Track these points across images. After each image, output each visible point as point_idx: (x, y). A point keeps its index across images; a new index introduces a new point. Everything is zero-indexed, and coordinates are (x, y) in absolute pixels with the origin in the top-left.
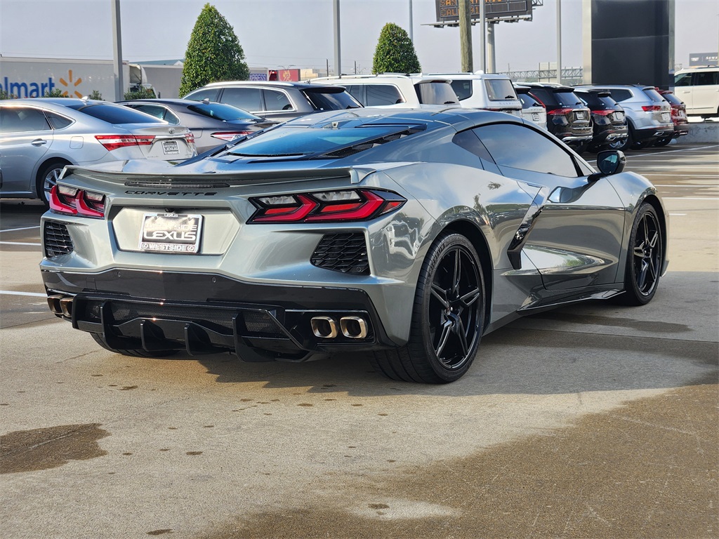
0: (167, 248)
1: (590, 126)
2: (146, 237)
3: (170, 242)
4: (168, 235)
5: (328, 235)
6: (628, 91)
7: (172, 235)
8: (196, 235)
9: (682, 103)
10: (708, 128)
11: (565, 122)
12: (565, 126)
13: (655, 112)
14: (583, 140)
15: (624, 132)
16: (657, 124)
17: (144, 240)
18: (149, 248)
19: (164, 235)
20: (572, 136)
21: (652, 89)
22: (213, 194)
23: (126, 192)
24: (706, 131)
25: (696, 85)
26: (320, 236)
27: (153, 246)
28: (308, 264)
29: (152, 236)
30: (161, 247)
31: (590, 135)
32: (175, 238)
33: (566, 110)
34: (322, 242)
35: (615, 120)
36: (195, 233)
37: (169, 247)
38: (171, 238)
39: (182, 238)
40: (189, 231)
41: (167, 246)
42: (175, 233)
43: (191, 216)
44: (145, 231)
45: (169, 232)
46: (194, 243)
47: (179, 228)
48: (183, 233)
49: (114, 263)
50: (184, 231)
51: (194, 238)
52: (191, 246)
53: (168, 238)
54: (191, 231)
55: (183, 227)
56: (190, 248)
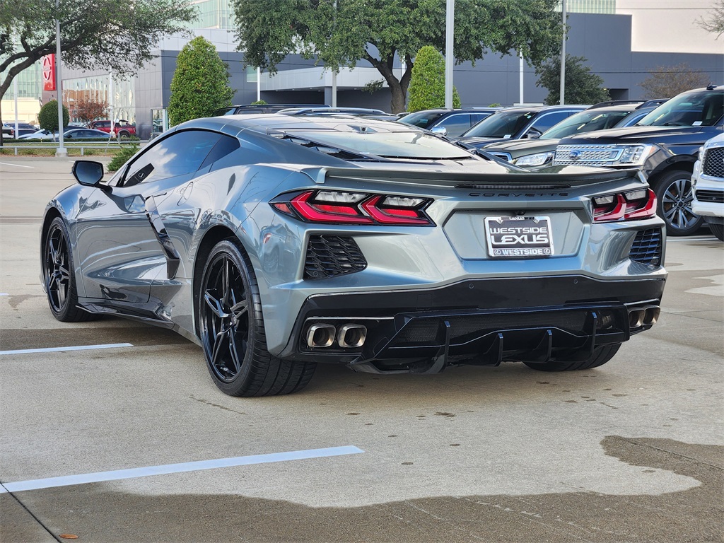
0: (522, 253)
2: (494, 243)
3: (519, 246)
4: (519, 240)
7: (523, 239)
8: (548, 237)
17: (494, 246)
18: (503, 254)
19: (514, 240)
22: (565, 194)
23: (470, 195)
27: (506, 252)
29: (501, 241)
30: (517, 252)
32: (527, 241)
36: (546, 235)
37: (524, 252)
38: (522, 242)
39: (535, 242)
40: (539, 234)
41: (521, 250)
42: (526, 237)
43: (538, 218)
44: (493, 237)
45: (519, 236)
46: (548, 245)
47: (529, 232)
48: (534, 236)
49: (468, 273)
50: (534, 234)
51: (546, 241)
52: (547, 249)
53: (519, 242)
54: (542, 234)
55: (532, 230)
56: (546, 251)
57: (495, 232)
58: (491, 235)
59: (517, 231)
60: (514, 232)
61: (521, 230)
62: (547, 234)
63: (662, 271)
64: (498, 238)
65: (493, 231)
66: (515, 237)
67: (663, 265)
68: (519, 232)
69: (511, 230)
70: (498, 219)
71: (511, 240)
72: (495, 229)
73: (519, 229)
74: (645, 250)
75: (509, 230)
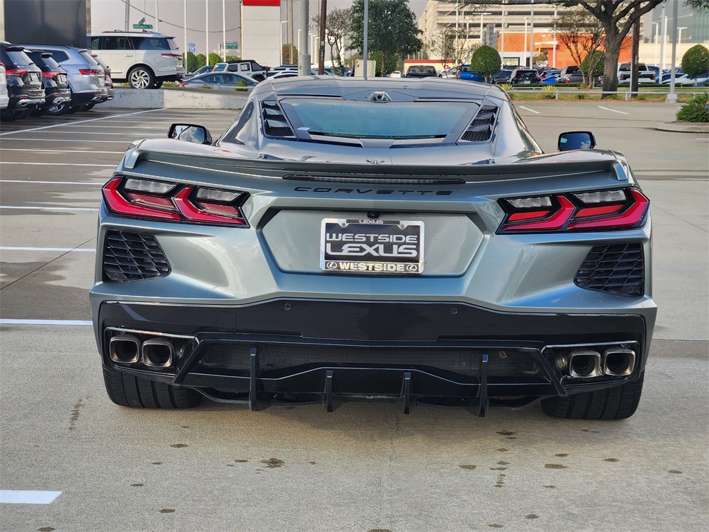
0: (370, 269)
1: (43, 88)
2: (329, 252)
3: (369, 258)
4: (369, 250)
5: (597, 246)
6: (63, 53)
7: (377, 250)
8: (418, 249)
9: (108, 67)
10: (123, 94)
11: (21, 83)
12: (21, 88)
13: (93, 75)
14: (38, 104)
15: (67, 95)
16: (95, 88)
17: (328, 257)
18: (339, 268)
19: (362, 250)
20: (29, 98)
21: (85, 51)
22: (448, 193)
23: (296, 189)
24: (121, 96)
25: (104, 49)
26: (587, 249)
27: (344, 266)
28: (571, 286)
29: (341, 251)
30: (362, 267)
31: (43, 98)
32: (382, 253)
33: (21, 71)
34: (589, 256)
35: (60, 82)
36: (415, 247)
37: (373, 267)
38: (375, 254)
39: (395, 254)
40: (405, 243)
41: (371, 265)
42: (381, 247)
43: (405, 223)
44: (329, 245)
45: (371, 245)
46: (416, 260)
47: (387, 240)
48: (395, 247)
49: (280, 290)
50: (396, 244)
51: (414, 254)
52: (412, 265)
53: (369, 254)
54: (408, 244)
55: (393, 238)
56: (411, 268)
57: (334, 238)
58: (327, 242)
59: (368, 238)
60: (364, 239)
61: (376, 238)
62: (418, 244)
63: (647, 303)
64: (337, 246)
65: (331, 237)
66: (365, 246)
67: (650, 295)
68: (372, 240)
69: (361, 237)
70: (341, 221)
71: (358, 249)
72: (334, 235)
73: (372, 236)
74: (608, 272)
75: (356, 237)
